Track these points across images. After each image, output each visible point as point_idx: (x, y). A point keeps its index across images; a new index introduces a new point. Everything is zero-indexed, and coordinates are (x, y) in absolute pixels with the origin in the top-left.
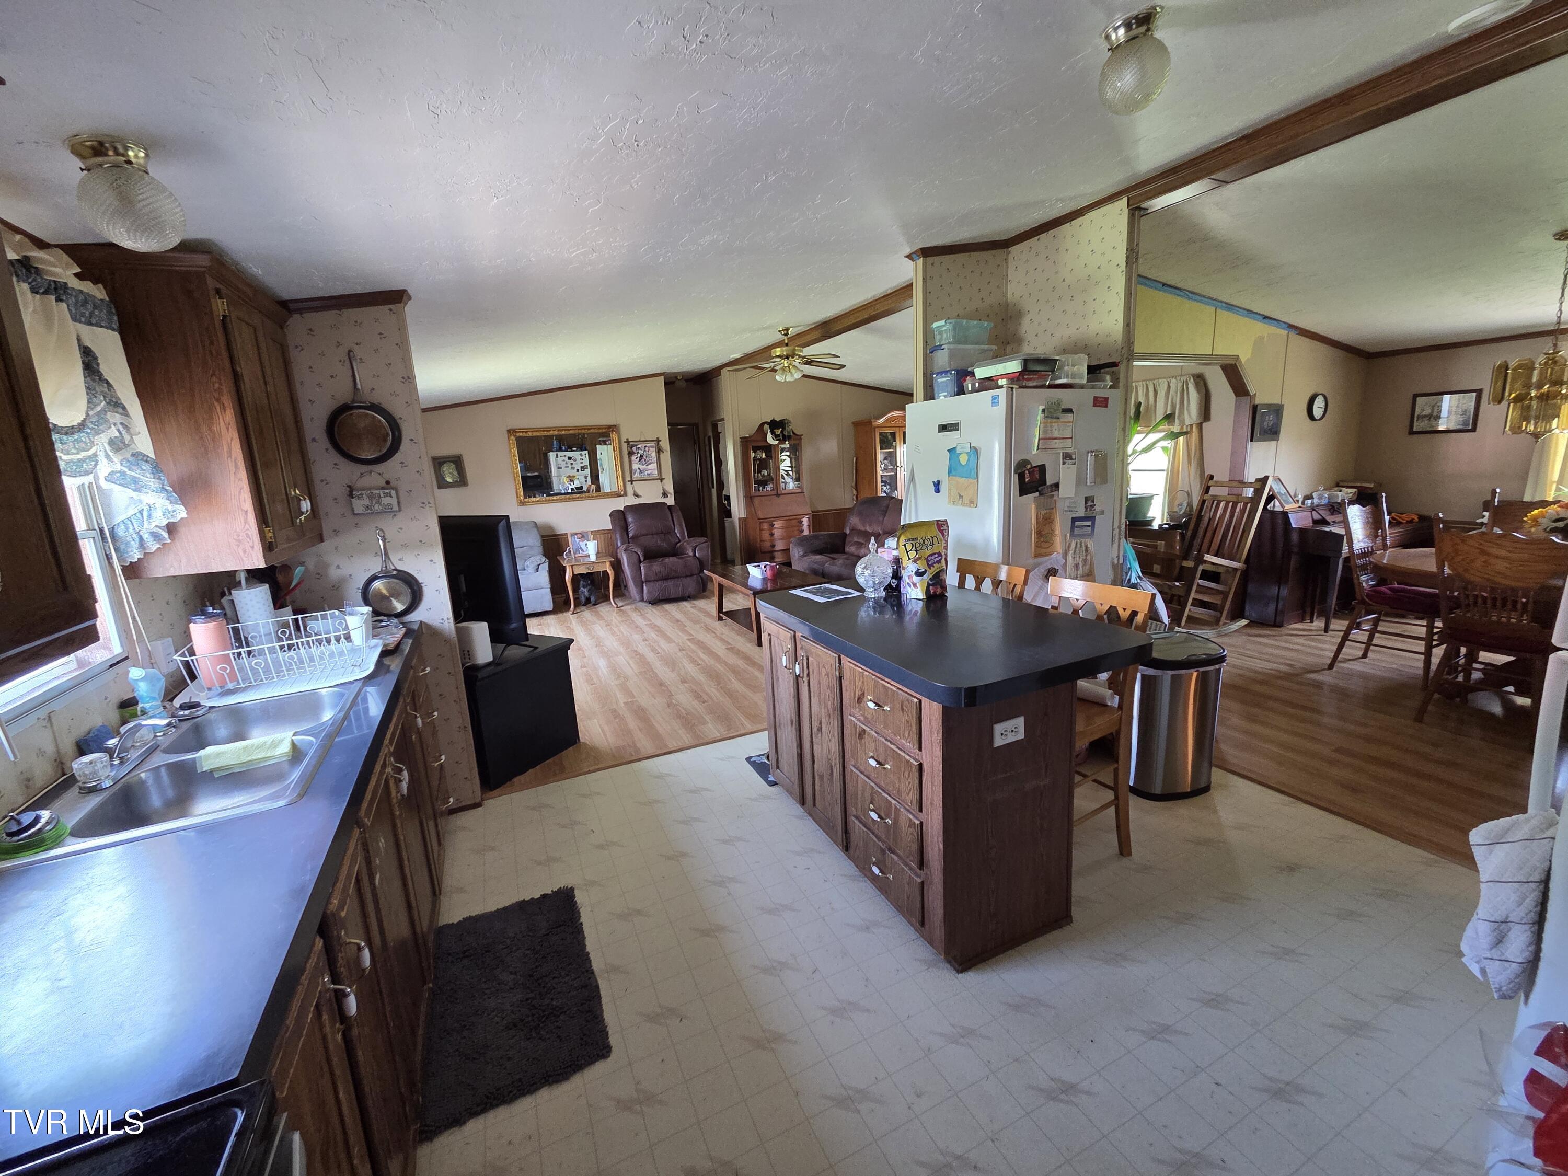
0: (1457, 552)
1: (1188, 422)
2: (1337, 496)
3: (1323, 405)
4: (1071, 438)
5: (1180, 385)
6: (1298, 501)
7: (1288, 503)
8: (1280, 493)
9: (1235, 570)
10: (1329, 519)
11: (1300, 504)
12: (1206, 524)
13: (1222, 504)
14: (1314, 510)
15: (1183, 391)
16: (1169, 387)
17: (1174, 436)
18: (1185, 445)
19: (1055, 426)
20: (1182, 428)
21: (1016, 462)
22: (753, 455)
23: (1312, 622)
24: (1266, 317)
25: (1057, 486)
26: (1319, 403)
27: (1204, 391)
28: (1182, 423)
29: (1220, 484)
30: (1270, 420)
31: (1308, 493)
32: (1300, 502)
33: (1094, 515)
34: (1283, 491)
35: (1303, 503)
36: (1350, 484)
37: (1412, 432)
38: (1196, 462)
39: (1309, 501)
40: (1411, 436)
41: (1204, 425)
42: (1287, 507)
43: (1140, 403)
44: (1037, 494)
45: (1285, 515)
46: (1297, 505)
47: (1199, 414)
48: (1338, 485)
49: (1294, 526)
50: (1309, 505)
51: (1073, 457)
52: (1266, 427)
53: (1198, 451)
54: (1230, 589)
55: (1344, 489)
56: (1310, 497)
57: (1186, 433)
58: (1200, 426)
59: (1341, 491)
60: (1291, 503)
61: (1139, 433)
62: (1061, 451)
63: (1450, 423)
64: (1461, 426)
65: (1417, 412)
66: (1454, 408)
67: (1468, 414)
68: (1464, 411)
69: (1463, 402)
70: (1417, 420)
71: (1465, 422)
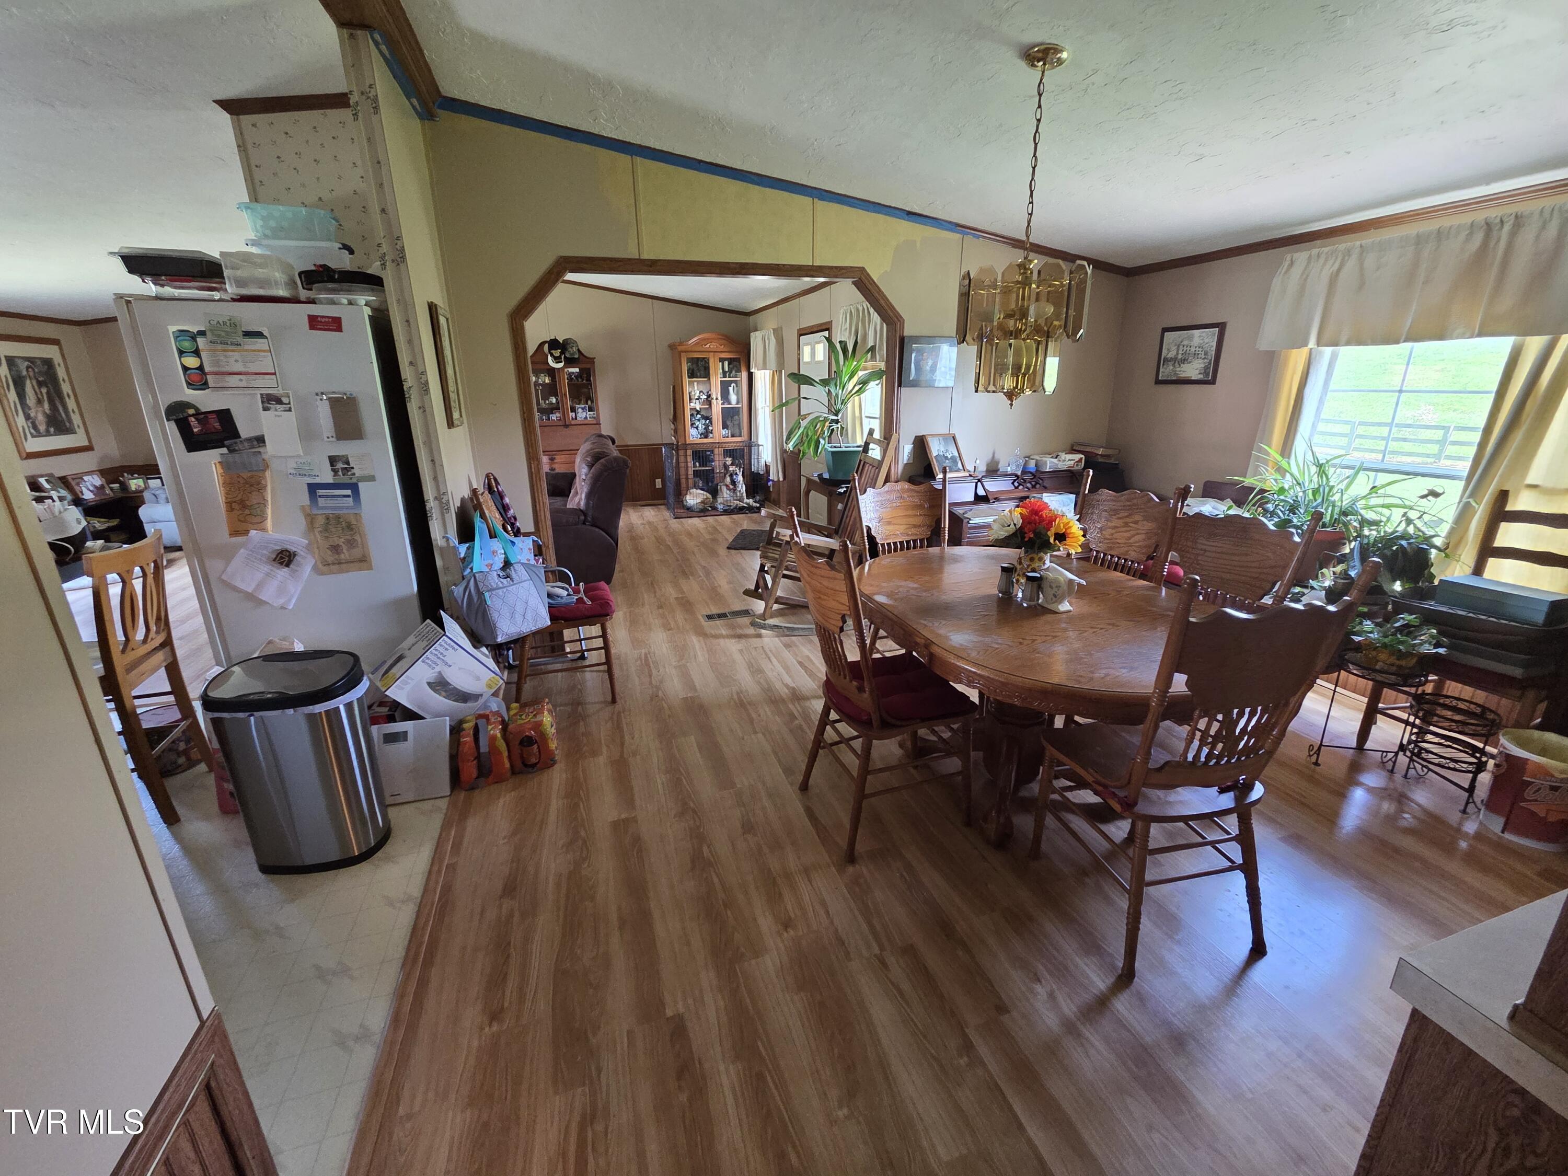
4: (275, 374)
10: (992, 495)
14: (980, 481)
19: (236, 355)
21: (166, 406)
22: (534, 379)
24: (910, 213)
25: (261, 440)
30: (930, 359)
33: (354, 481)
36: (1087, 449)
37: (1158, 382)
40: (1157, 386)
44: (224, 450)
48: (1072, 449)
51: (285, 400)
52: (926, 368)
55: (1065, 455)
59: (1056, 457)
62: (259, 392)
63: (1193, 370)
64: (1201, 376)
65: (1163, 355)
66: (1197, 349)
67: (1210, 358)
68: (1206, 354)
69: (1206, 341)
70: (1163, 365)
71: (1206, 371)
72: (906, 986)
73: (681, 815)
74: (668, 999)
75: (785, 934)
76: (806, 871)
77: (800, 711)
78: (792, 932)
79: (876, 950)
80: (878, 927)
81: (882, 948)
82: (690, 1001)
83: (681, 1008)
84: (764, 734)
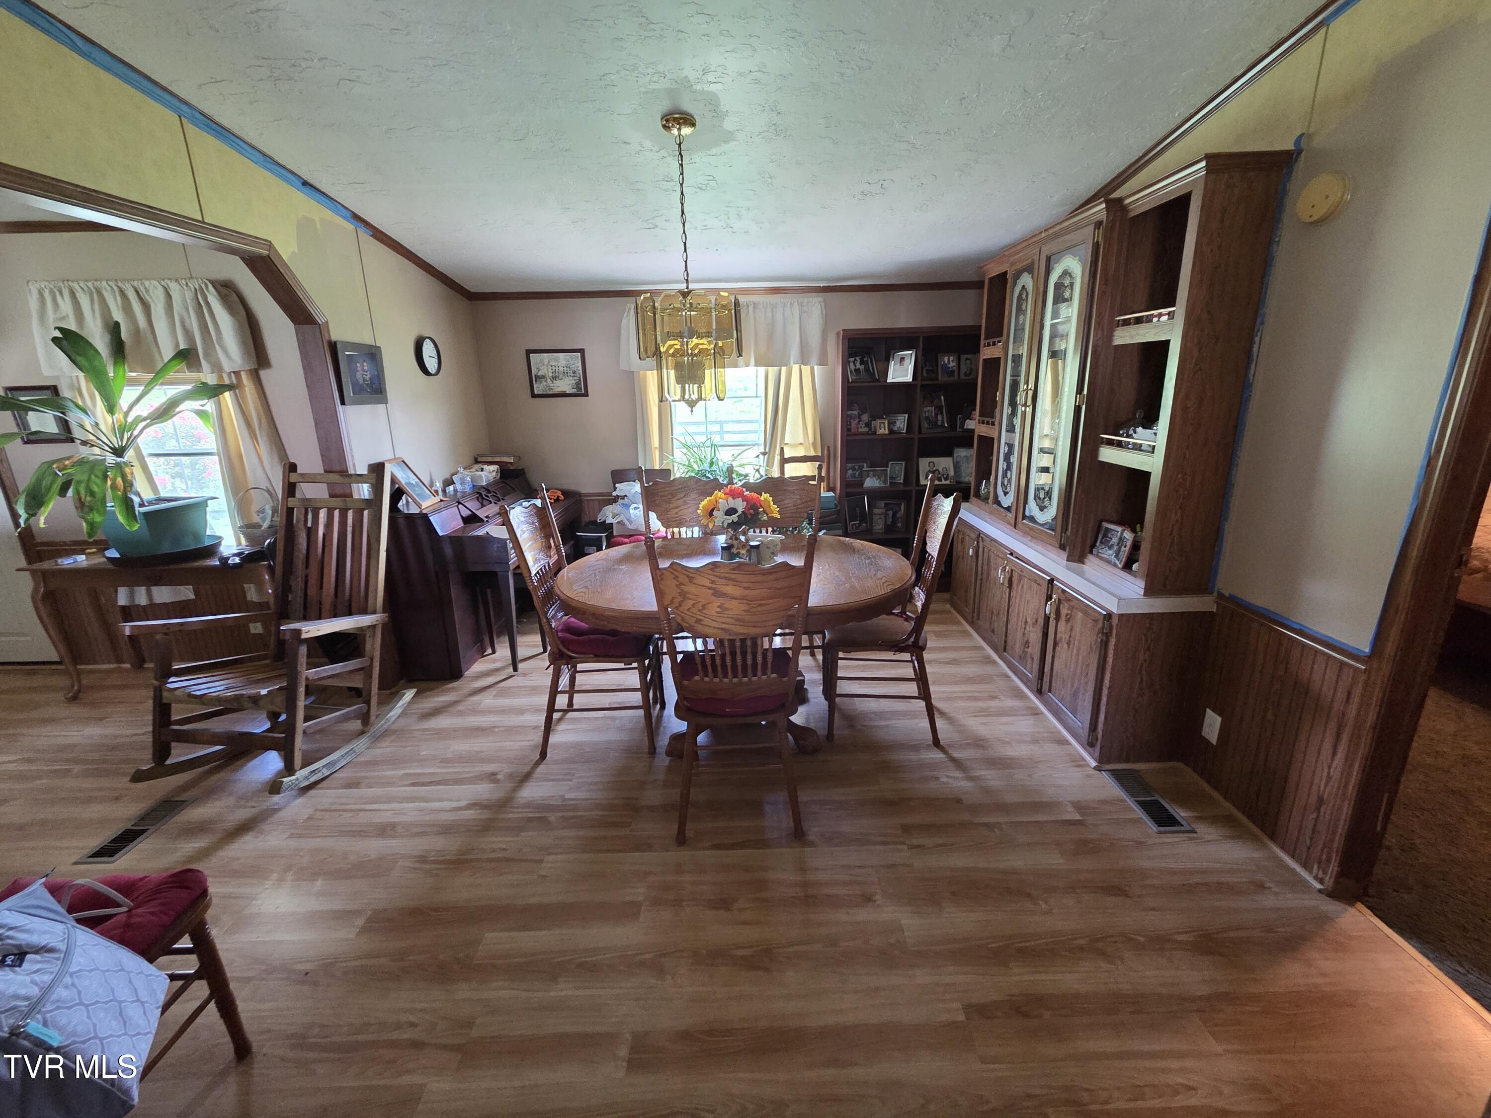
0: (684, 595)
1: (227, 367)
2: (481, 477)
3: (434, 353)
5: (189, 296)
6: (437, 492)
7: (425, 498)
8: (409, 484)
9: (373, 627)
10: (481, 514)
11: (441, 497)
12: (305, 552)
13: (323, 514)
14: (460, 503)
15: (200, 307)
16: (169, 296)
17: (214, 391)
18: (237, 407)
20: (221, 377)
23: (494, 652)
24: (305, 183)
26: (428, 349)
27: (243, 313)
28: (217, 368)
29: (311, 479)
30: (363, 371)
31: (448, 476)
32: (440, 492)
34: (414, 480)
35: (444, 491)
36: (489, 459)
37: (534, 396)
38: (265, 438)
39: (451, 488)
40: (534, 399)
41: (263, 373)
42: (425, 504)
43: (117, 324)
45: (424, 517)
46: (437, 499)
47: (246, 353)
48: (477, 462)
49: (441, 534)
50: (452, 493)
52: (361, 381)
53: (264, 421)
54: (372, 659)
55: (485, 467)
56: (449, 482)
57: (230, 387)
58: (255, 375)
59: (482, 470)
60: (429, 497)
61: (133, 382)
63: (565, 385)
64: (575, 390)
65: (534, 372)
66: (565, 369)
67: (578, 376)
68: (574, 372)
69: (572, 362)
70: (536, 381)
71: (578, 385)
72: (940, 841)
73: (660, 971)
74: (945, 1017)
75: (878, 902)
76: (802, 869)
77: (533, 810)
78: (877, 897)
79: (905, 847)
80: (879, 839)
81: (903, 843)
82: (948, 996)
83: (956, 1005)
84: (549, 854)
